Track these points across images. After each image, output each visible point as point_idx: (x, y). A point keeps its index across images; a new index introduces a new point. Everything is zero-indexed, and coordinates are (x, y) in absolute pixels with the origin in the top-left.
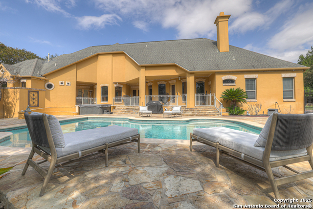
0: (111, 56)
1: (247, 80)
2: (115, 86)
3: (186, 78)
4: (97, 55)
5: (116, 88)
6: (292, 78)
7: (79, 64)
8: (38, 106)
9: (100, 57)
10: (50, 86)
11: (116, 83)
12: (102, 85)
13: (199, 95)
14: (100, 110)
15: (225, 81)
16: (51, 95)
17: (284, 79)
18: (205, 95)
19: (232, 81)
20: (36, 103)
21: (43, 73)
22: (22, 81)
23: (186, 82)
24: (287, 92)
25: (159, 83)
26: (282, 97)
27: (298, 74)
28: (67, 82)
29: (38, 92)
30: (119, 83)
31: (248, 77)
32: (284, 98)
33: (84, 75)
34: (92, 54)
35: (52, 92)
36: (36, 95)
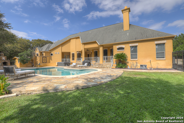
0: (75, 39)
1: (132, 47)
2: (77, 53)
3: (113, 47)
4: (70, 39)
5: (78, 54)
6: (164, 44)
7: (62, 45)
8: (46, 62)
9: (71, 40)
10: (52, 54)
11: (77, 52)
12: (72, 53)
13: (105, 57)
14: (64, 64)
15: (119, 49)
16: (52, 58)
17: (157, 45)
18: (108, 57)
19: (123, 48)
20: (45, 61)
21: (49, 50)
22: (43, 53)
23: (113, 49)
24: (159, 54)
25: (94, 51)
26: (156, 57)
27: (167, 40)
28: (58, 53)
29: (46, 57)
30: (79, 52)
31: (132, 45)
32: (157, 58)
33: (65, 49)
34: (68, 39)
35: (53, 57)
36: (45, 58)
